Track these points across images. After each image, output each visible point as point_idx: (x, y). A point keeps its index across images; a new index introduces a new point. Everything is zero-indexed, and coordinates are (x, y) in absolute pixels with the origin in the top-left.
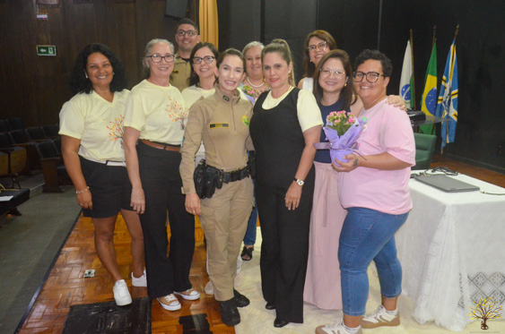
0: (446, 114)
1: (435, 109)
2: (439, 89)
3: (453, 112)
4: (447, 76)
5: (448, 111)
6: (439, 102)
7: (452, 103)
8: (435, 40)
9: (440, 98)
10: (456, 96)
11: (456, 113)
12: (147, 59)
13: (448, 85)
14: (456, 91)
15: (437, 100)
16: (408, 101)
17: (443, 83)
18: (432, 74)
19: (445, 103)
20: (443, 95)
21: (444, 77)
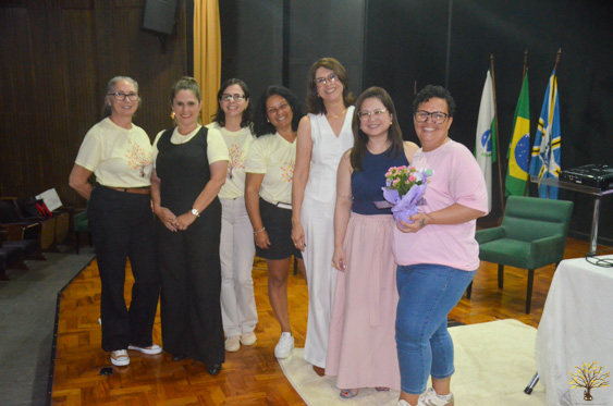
0: (545, 170)
1: (529, 163)
2: (534, 137)
3: (554, 168)
4: (545, 118)
5: (548, 166)
6: (534, 155)
7: (552, 155)
8: (526, 69)
9: (535, 148)
10: (558, 146)
11: (559, 168)
12: (108, 97)
13: (547, 131)
14: (558, 139)
15: (531, 151)
16: (489, 153)
17: (539, 128)
18: (523, 116)
19: (543, 155)
20: (539, 144)
21: (541, 120)
